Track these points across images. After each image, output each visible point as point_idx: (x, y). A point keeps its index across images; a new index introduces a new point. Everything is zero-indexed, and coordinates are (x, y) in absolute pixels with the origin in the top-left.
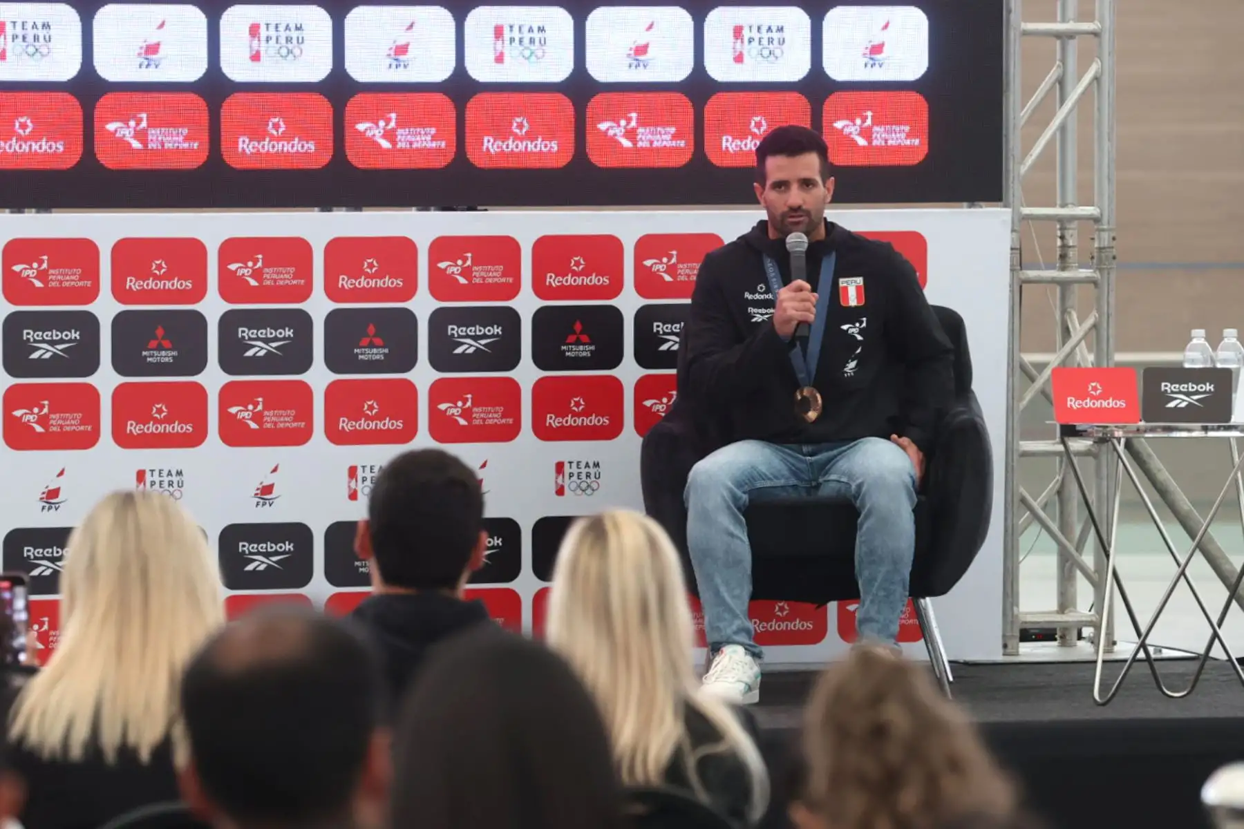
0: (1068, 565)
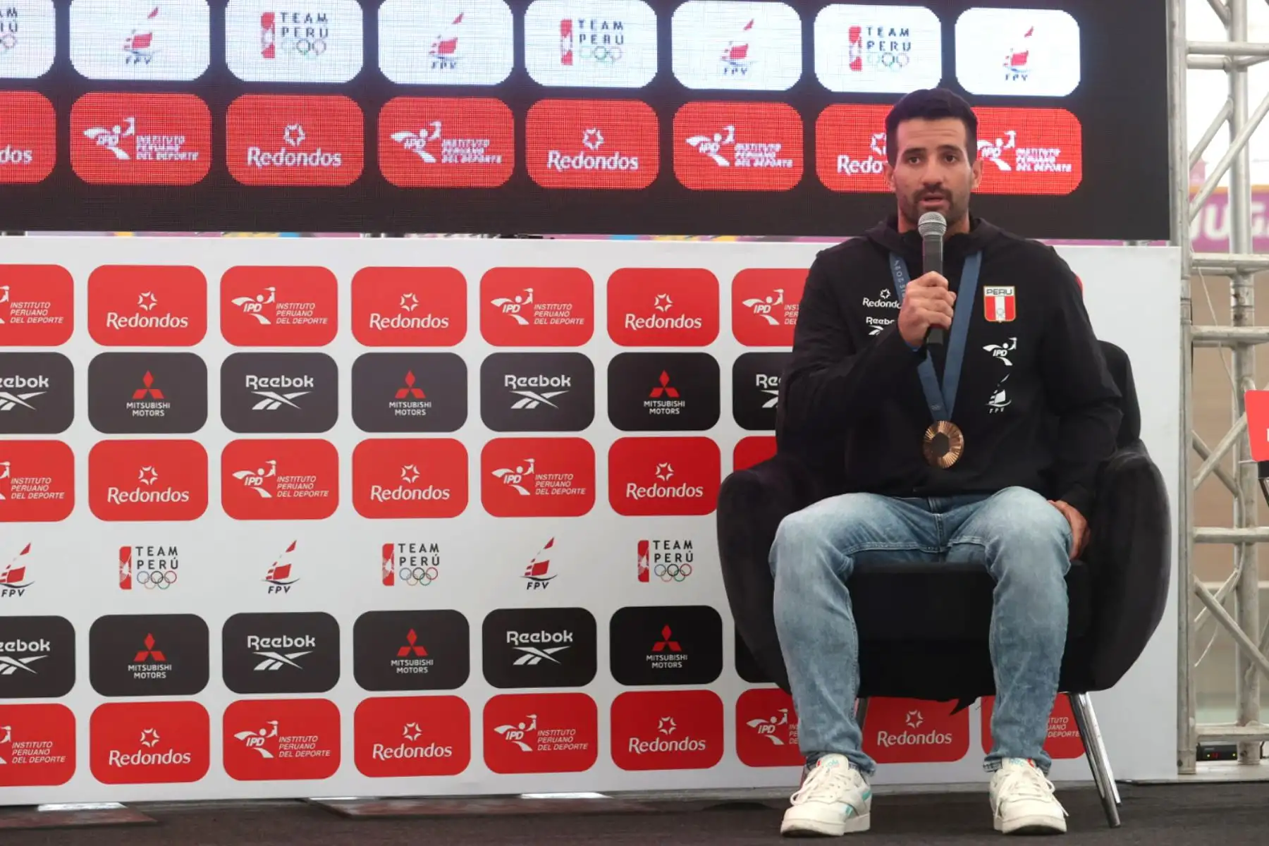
0: (1248, 672)
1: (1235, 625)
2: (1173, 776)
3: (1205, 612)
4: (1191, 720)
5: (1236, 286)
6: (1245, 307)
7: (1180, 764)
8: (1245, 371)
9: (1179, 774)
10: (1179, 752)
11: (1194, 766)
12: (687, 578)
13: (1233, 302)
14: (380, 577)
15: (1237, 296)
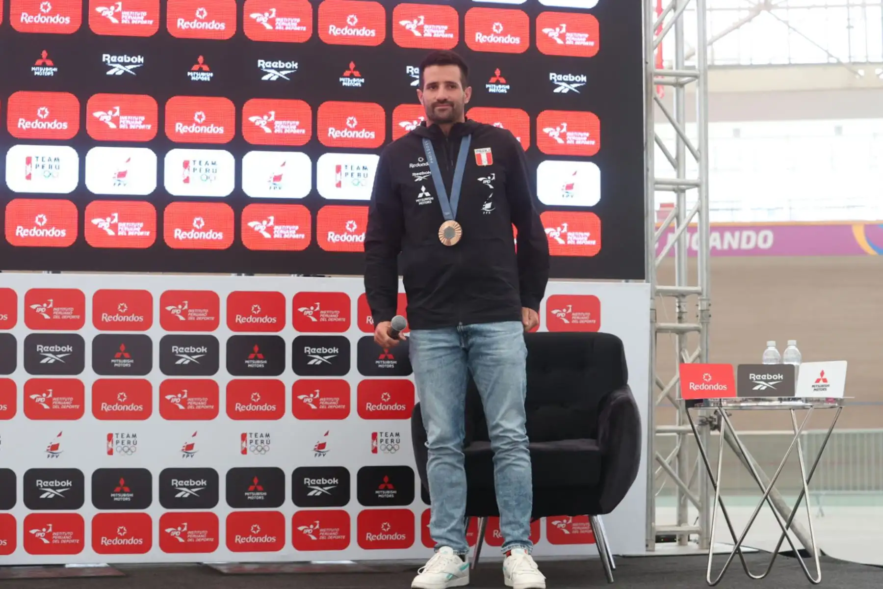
0: (683, 498)
1: (676, 475)
2: (643, 552)
3: (661, 469)
4: (653, 523)
5: (679, 302)
6: (683, 312)
7: (647, 546)
8: (683, 345)
9: (647, 551)
10: (647, 540)
11: (654, 547)
12: (397, 451)
13: (677, 310)
14: (239, 450)
15: (679, 307)
